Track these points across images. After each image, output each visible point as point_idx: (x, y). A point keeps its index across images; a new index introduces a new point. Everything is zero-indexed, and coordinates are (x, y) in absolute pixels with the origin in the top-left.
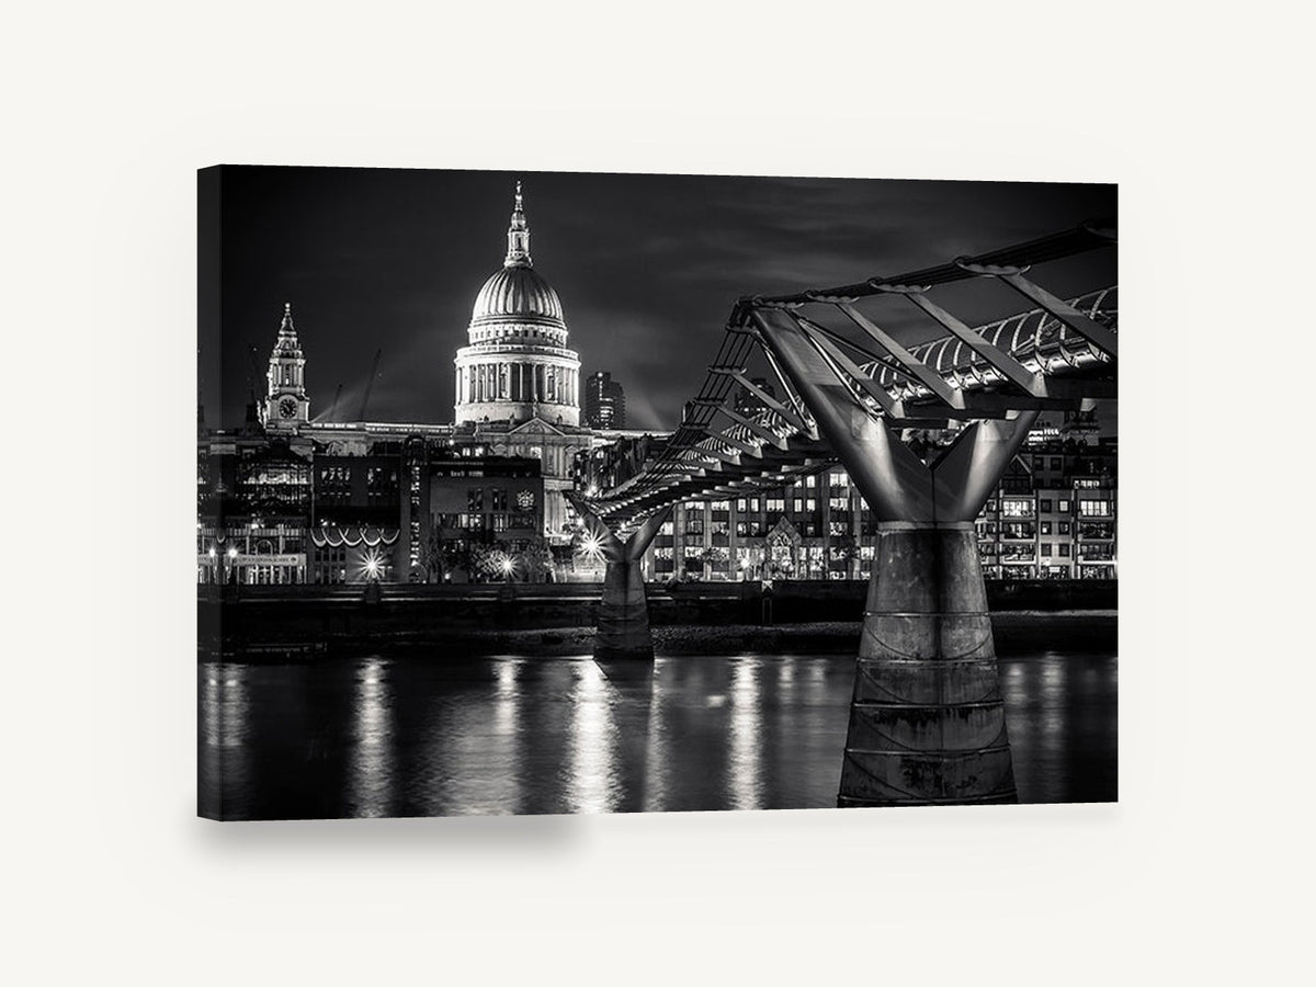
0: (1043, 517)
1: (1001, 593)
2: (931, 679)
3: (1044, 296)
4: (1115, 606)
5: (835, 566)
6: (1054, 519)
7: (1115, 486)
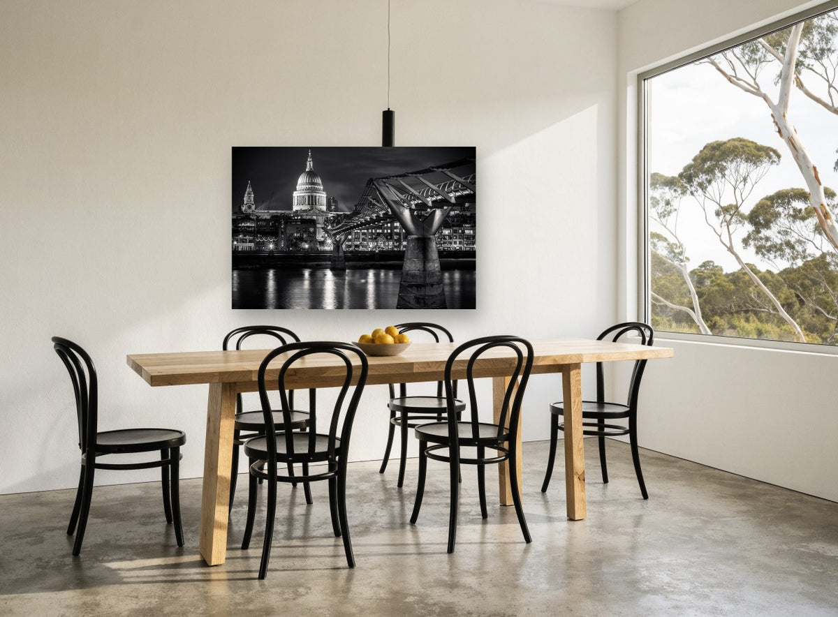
0: (454, 234)
1: (442, 254)
2: (422, 275)
3: (455, 177)
4: (475, 257)
5: (396, 247)
6: (458, 235)
7: (475, 226)
